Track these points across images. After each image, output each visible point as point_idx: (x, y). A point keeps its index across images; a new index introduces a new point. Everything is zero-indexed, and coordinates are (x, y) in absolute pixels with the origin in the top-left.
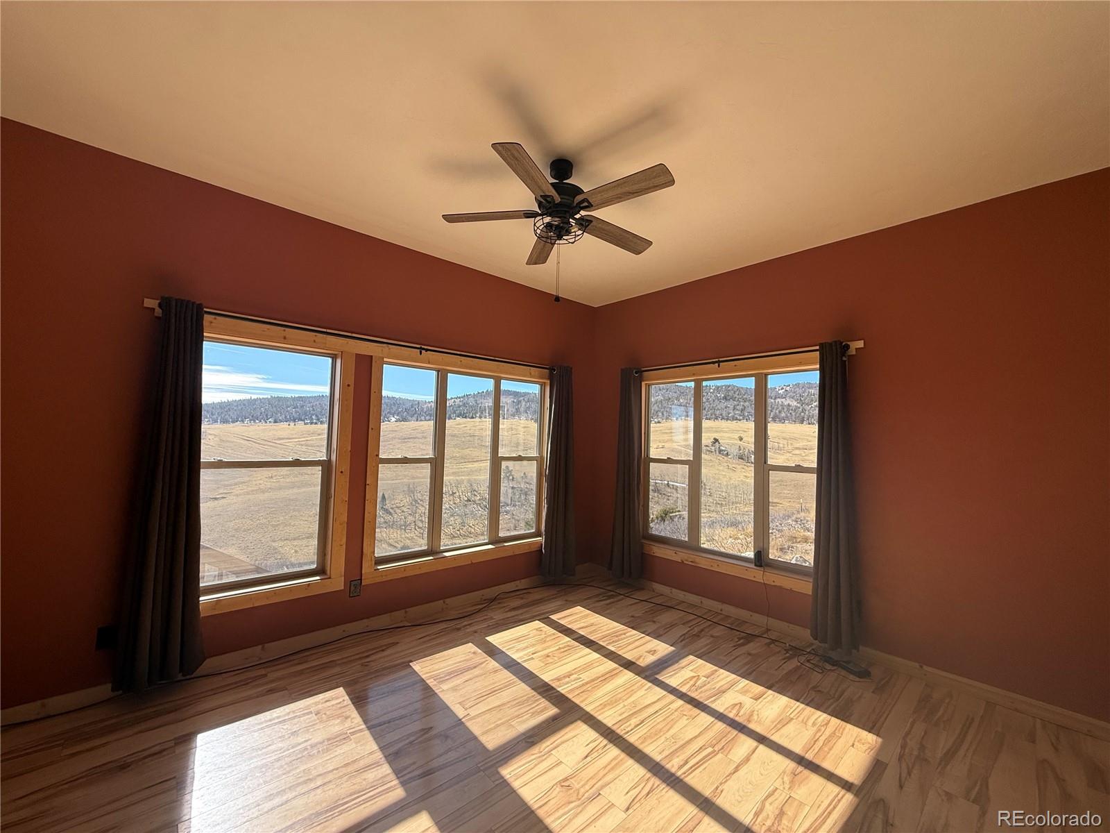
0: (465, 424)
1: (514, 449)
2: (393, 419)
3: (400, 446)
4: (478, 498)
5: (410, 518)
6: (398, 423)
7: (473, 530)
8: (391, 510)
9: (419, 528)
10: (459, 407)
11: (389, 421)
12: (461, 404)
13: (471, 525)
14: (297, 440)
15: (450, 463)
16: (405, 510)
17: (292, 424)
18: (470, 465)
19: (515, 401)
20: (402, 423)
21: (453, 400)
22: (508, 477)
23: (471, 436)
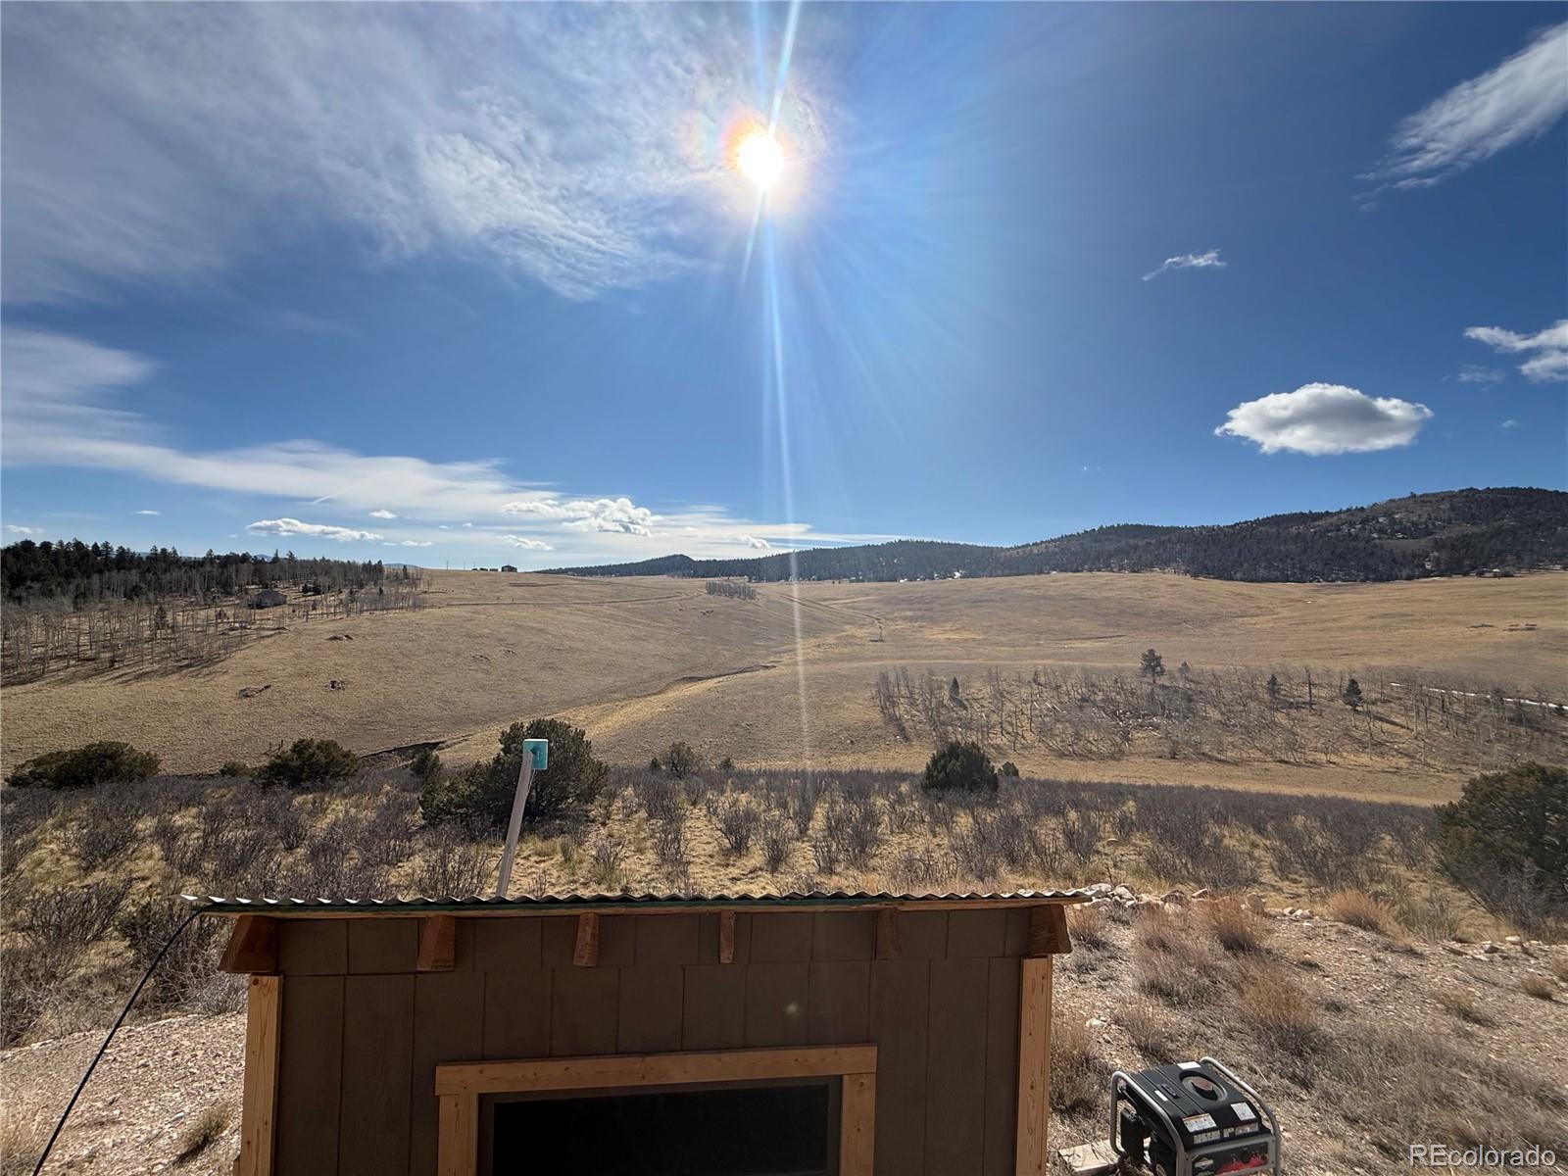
0: (1065, 580)
1: (1154, 621)
2: (957, 574)
3: (968, 611)
4: (1100, 698)
5: (994, 718)
6: (964, 580)
7: (1094, 749)
8: (966, 703)
9: (1008, 733)
10: (1055, 554)
11: (952, 577)
12: (1057, 550)
13: (1091, 739)
14: (842, 601)
15: (1046, 639)
16: (985, 703)
17: (837, 582)
18: (1078, 644)
19: (1153, 541)
20: (971, 579)
21: (1044, 545)
22: (1153, 668)
23: (1076, 599)
